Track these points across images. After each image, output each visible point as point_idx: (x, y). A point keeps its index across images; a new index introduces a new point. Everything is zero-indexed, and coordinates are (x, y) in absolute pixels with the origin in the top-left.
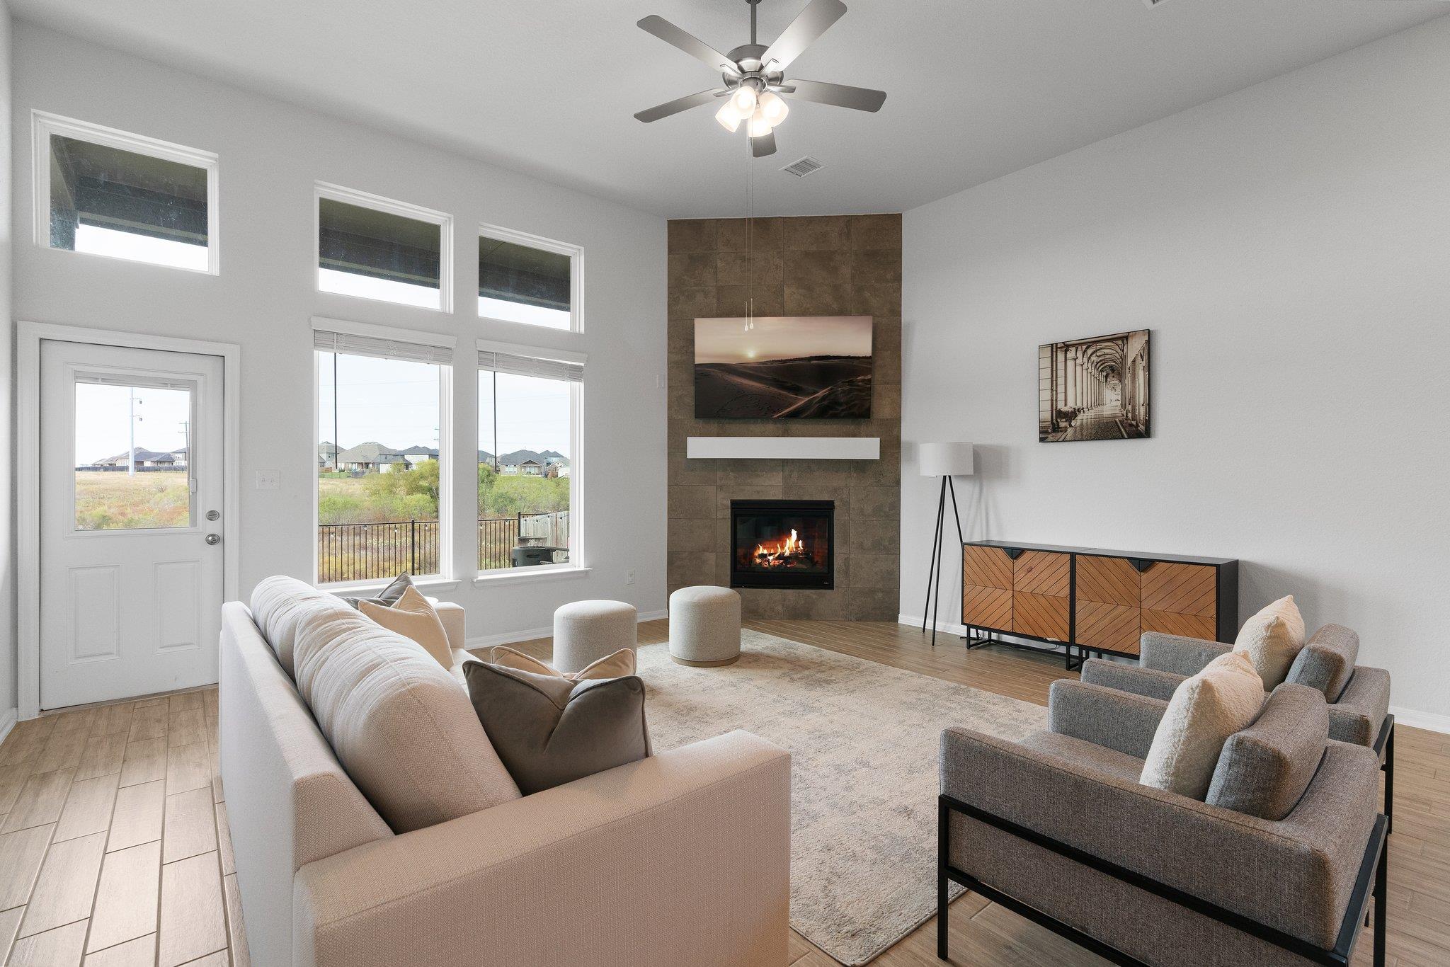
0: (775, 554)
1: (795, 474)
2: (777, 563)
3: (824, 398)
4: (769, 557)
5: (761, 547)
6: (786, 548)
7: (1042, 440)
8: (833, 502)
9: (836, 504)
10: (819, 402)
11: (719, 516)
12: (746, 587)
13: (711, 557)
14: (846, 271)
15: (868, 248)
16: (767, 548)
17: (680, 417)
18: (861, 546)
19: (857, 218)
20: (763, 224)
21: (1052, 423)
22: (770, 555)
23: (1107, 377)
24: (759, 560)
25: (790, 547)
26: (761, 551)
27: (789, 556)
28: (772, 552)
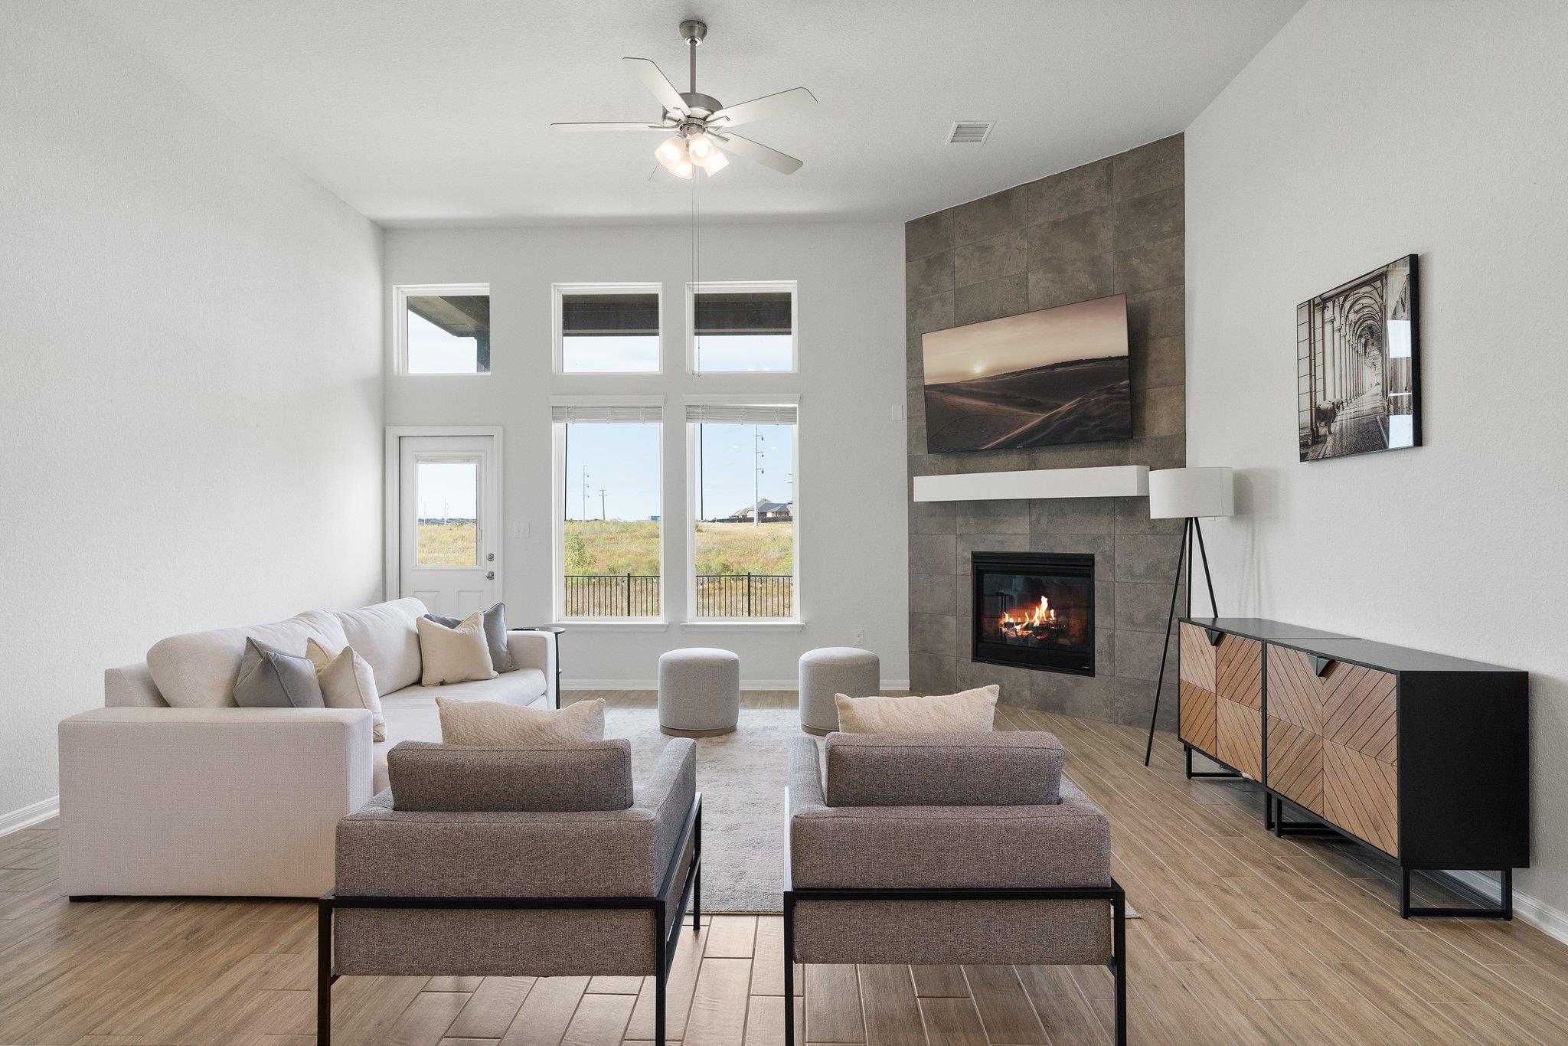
0: (1023, 623)
1: (1044, 521)
2: (1025, 633)
3: (1069, 412)
4: (1016, 627)
5: (1007, 615)
6: (1036, 617)
7: (1303, 457)
8: (1093, 555)
9: (1097, 559)
10: (1060, 418)
11: (960, 572)
12: (990, 662)
13: (951, 621)
14: (1106, 236)
15: (1137, 195)
16: (1014, 617)
17: (919, 454)
18: (1130, 620)
19: (1121, 157)
20: (1002, 200)
21: (1312, 429)
22: (1017, 624)
23: (1365, 345)
24: (1004, 630)
25: (1041, 616)
26: (1008, 619)
27: (1037, 628)
28: (1019, 620)
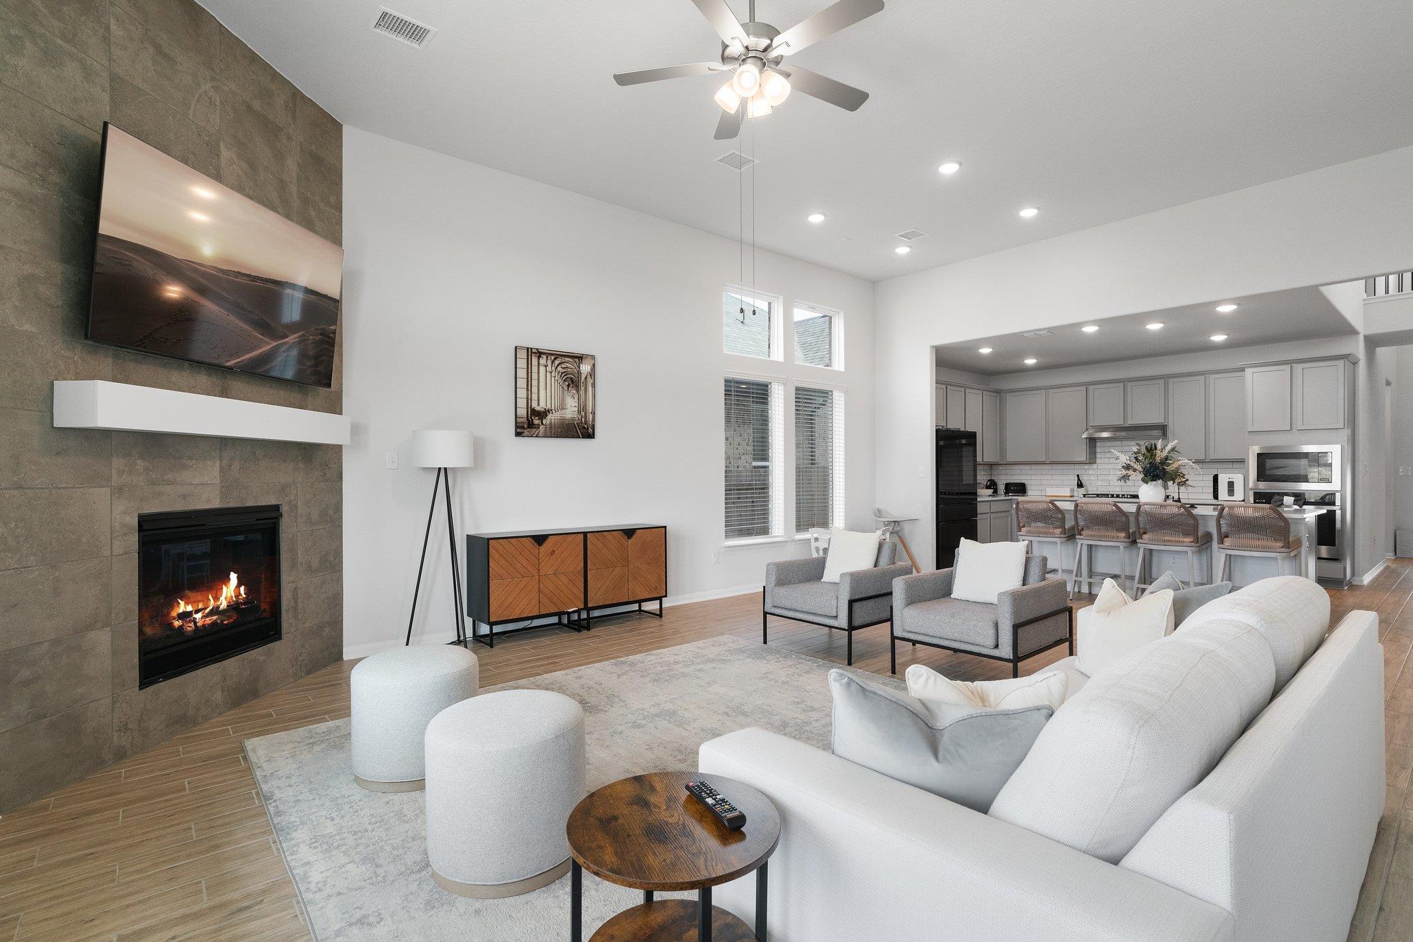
0: (205, 609)
1: (236, 466)
2: (208, 621)
4: (195, 616)
5: (183, 603)
6: (222, 598)
8: (279, 507)
9: (283, 510)
11: (117, 548)
12: (166, 678)
13: (103, 636)
16: (193, 603)
22: (197, 611)
24: (177, 623)
25: (229, 596)
26: (183, 607)
27: (224, 610)
28: (201, 606)
